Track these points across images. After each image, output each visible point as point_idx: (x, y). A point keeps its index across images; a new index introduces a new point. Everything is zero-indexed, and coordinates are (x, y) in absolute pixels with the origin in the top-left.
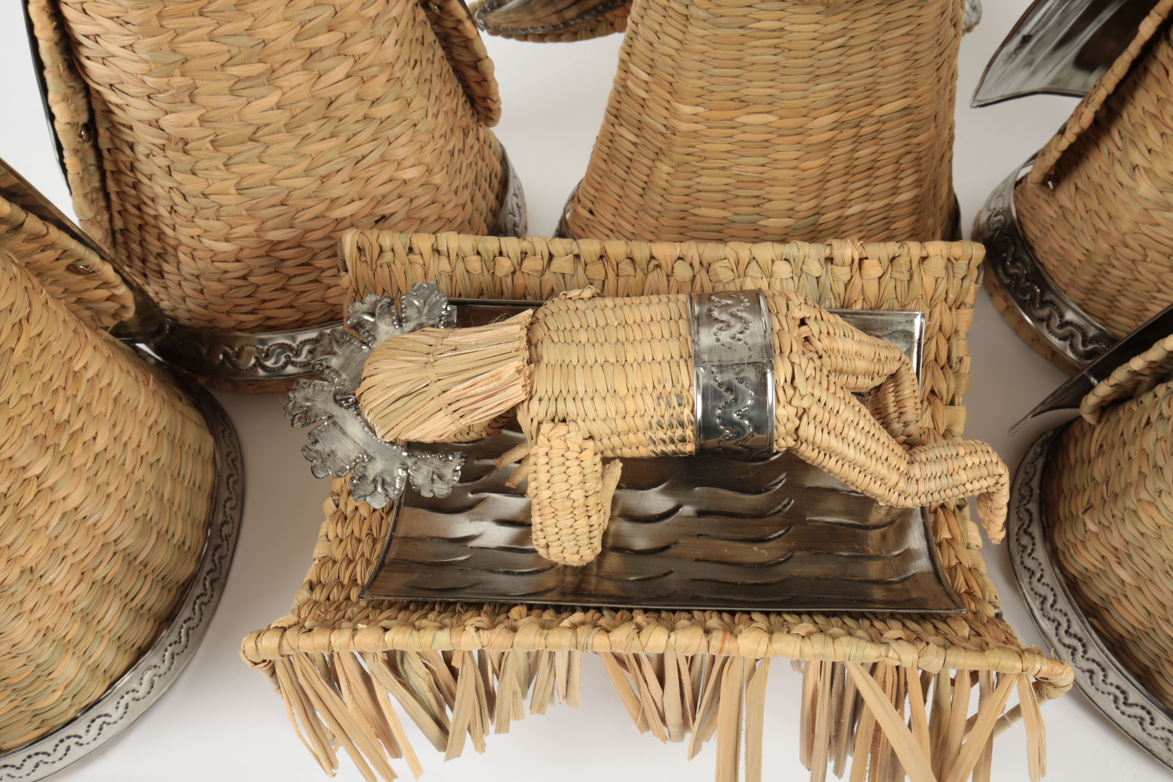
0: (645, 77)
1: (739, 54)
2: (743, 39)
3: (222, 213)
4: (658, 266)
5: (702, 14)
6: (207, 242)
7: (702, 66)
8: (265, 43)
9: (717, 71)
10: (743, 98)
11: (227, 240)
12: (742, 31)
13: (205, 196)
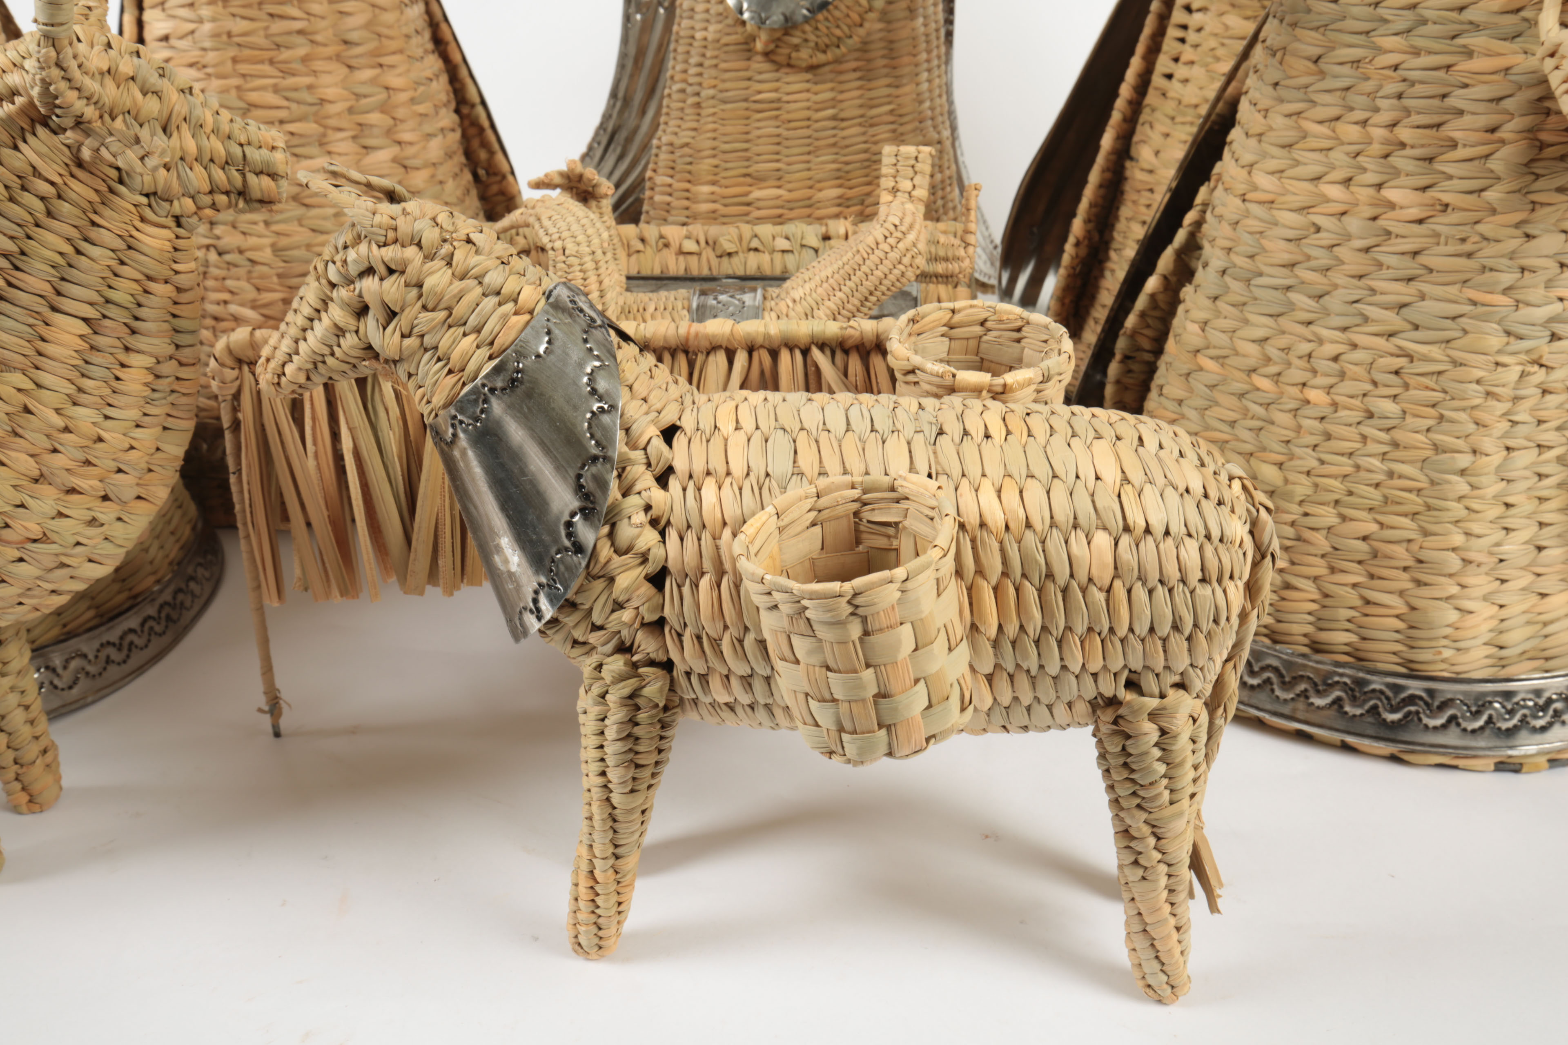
0: (669, 180)
1: (746, 129)
2: (748, 113)
3: (254, 275)
4: (667, 245)
5: (711, 92)
6: (233, 308)
7: (715, 143)
8: (322, 101)
9: (727, 147)
10: (755, 174)
11: (253, 308)
12: (745, 105)
13: (241, 252)
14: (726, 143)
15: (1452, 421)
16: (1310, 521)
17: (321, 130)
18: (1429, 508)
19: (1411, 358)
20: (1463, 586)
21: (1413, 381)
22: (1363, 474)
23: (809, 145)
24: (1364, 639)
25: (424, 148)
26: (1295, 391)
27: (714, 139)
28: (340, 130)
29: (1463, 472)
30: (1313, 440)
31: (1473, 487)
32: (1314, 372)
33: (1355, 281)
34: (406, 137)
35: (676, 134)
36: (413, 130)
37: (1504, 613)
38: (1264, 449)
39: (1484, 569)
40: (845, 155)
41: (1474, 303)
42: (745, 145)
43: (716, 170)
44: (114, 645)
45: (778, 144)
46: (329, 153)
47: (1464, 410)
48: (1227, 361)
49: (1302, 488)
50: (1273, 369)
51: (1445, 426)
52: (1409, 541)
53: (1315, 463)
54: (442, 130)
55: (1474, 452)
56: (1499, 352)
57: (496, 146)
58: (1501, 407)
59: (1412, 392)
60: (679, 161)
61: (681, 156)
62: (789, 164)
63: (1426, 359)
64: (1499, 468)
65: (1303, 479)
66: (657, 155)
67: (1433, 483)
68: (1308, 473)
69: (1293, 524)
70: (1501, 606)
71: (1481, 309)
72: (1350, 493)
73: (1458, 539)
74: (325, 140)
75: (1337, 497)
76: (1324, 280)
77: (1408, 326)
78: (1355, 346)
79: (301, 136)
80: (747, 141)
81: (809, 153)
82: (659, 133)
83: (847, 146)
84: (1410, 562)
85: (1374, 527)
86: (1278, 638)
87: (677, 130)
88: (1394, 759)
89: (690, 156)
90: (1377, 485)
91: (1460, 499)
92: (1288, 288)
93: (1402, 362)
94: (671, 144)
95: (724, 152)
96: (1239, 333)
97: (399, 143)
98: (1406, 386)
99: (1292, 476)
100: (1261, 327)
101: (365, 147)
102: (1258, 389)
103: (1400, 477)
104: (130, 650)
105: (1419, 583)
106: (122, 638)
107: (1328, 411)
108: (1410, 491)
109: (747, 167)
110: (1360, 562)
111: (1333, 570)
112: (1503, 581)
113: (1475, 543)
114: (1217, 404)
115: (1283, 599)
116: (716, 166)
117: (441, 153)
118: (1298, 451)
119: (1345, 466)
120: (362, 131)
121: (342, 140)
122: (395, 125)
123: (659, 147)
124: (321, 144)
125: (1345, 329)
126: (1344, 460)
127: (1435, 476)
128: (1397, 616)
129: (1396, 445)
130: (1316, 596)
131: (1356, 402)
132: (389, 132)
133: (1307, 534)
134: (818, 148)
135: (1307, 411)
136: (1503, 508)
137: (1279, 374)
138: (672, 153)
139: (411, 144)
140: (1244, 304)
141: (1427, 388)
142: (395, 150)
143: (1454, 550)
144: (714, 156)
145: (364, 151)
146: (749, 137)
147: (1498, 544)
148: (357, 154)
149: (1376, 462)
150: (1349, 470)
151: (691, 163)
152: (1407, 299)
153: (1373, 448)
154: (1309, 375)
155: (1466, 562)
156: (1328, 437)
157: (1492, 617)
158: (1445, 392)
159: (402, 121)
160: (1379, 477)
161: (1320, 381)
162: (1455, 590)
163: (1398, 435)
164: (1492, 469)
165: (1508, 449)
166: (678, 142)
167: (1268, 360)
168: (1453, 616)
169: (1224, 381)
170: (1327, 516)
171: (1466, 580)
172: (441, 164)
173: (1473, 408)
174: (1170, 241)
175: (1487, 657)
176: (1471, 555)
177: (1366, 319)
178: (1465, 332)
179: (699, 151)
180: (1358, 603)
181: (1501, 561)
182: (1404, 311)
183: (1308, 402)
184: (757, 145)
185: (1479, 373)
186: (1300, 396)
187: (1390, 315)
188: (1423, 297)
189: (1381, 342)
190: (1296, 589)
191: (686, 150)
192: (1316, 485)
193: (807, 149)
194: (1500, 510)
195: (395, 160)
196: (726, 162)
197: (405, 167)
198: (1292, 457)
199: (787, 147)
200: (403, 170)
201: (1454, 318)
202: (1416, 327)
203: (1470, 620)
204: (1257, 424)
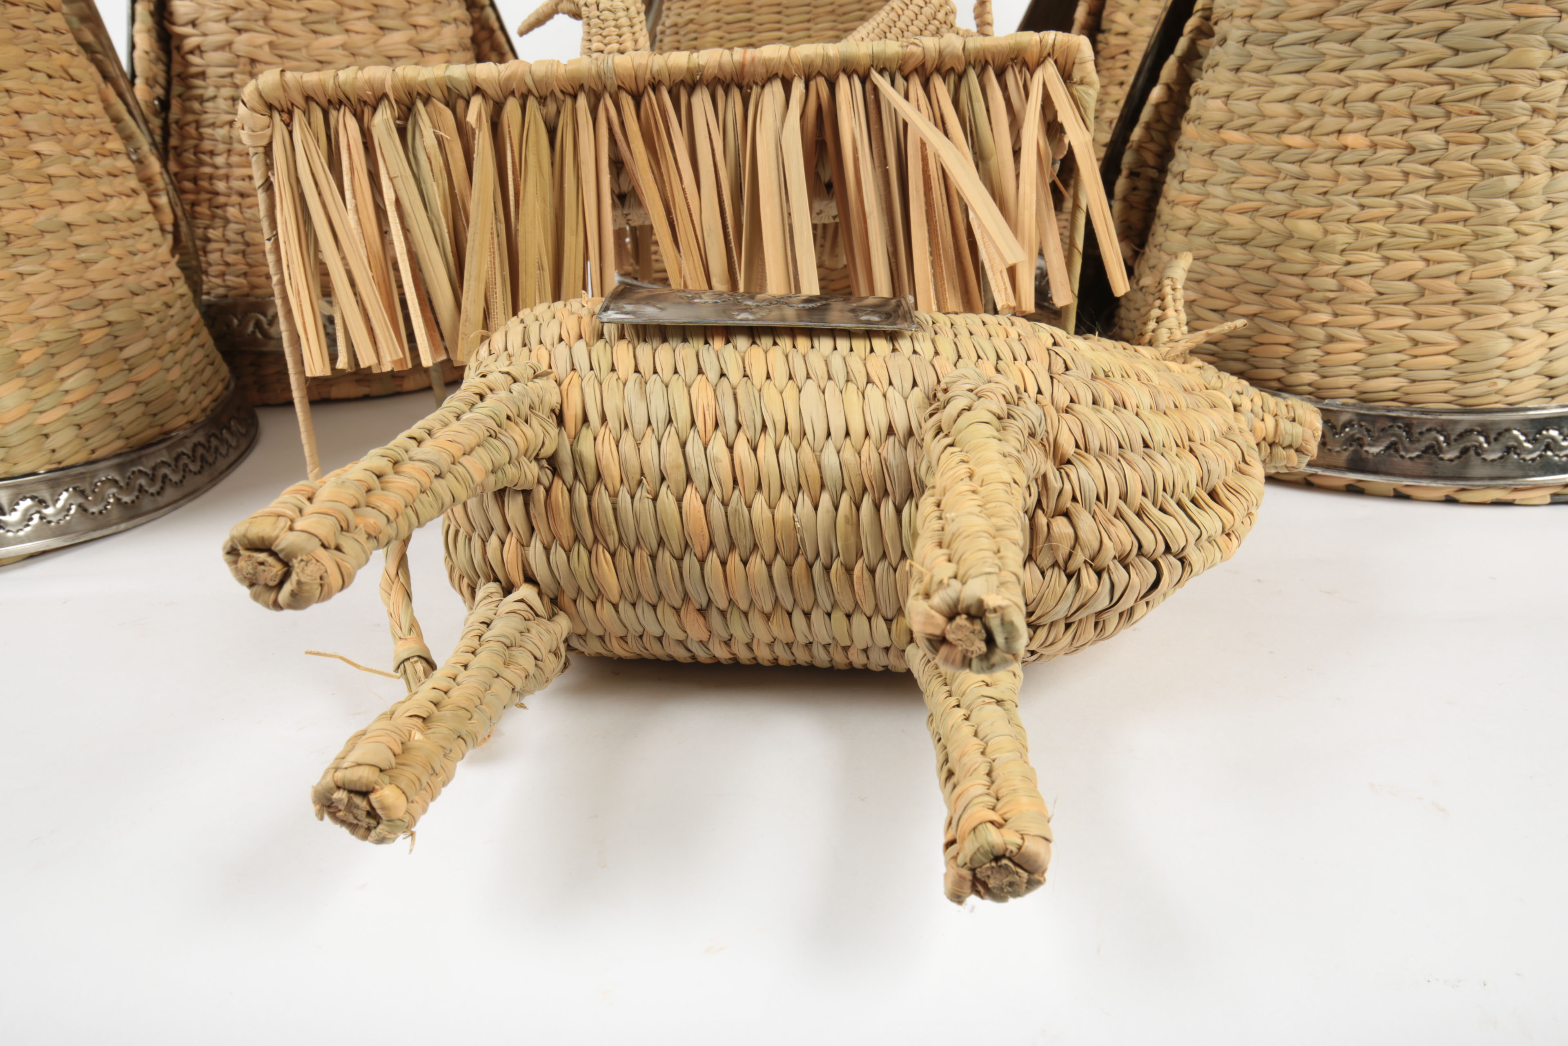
14: (729, 14)
15: (1499, 143)
16: (1353, 269)
17: (339, 7)
18: (1477, 236)
19: (1452, 84)
20: (1514, 313)
21: (1455, 108)
22: (1406, 211)
23: (808, 13)
24: (1414, 381)
25: (438, 33)
26: (1332, 140)
27: (718, 11)
28: (357, 9)
29: (1511, 194)
30: (1352, 186)
31: (1523, 209)
32: (1350, 116)
33: (1390, 16)
34: (421, 20)
35: (679, 15)
36: (428, 15)
37: (1554, 341)
38: (1299, 206)
39: (1535, 294)
40: (842, 23)
41: (1517, 17)
42: (748, 16)
43: (721, 41)
44: (146, 474)
45: (779, 13)
46: (347, 31)
47: (1510, 129)
48: (1254, 129)
49: (1343, 236)
50: (1305, 123)
51: (1491, 149)
52: (1458, 273)
53: (1356, 209)
54: (455, 20)
55: (1522, 172)
56: (1544, 66)
57: (506, 47)
58: (1546, 124)
59: (1455, 120)
60: (683, 39)
61: (684, 35)
62: (790, 33)
63: (1469, 82)
64: (1546, 189)
65: (1344, 227)
66: (661, 41)
67: (1480, 209)
68: (1348, 221)
69: (1334, 275)
70: (1551, 334)
71: (1524, 22)
72: (1394, 234)
73: (1508, 264)
74: (342, 18)
75: (1379, 240)
76: (1357, 22)
77: (1449, 52)
78: (1392, 82)
79: (317, 12)
80: (749, 11)
81: (809, 21)
82: (663, 18)
83: (844, 14)
84: (1460, 296)
85: (1420, 265)
86: (1324, 394)
87: (680, 11)
88: (1450, 500)
89: (695, 32)
90: (1421, 222)
91: (1510, 222)
92: (1317, 40)
93: (1443, 89)
94: (675, 25)
95: (728, 23)
96: (1264, 98)
97: (415, 26)
98: (1448, 115)
99: (1331, 227)
100: (1289, 84)
101: (382, 28)
102: (1290, 147)
103: (1447, 208)
104: (163, 482)
105: (1468, 315)
106: (154, 469)
107: (1366, 153)
108: (1456, 222)
109: (751, 37)
110: (1406, 304)
111: (1377, 315)
112: (1551, 308)
113: (1525, 266)
114: (1244, 173)
115: (1328, 353)
116: (721, 38)
117: (455, 41)
118: (1336, 199)
119: (1388, 207)
120: (378, 12)
121: (359, 19)
122: (410, 9)
123: (663, 33)
124: (338, 23)
125: (1381, 67)
126: (1386, 200)
127: (1482, 201)
128: (1447, 353)
129: (1440, 177)
130: (1362, 345)
131: (1397, 139)
132: (403, 15)
133: (1351, 282)
134: (818, 16)
135: (1347, 156)
136: (1549, 232)
137: (1312, 128)
138: (677, 33)
139: (426, 27)
140: (1269, 68)
141: (1471, 113)
142: (411, 33)
143: (1505, 276)
144: (718, 28)
145: (381, 32)
146: (752, 7)
147: (1546, 269)
148: (375, 34)
149: (1419, 198)
150: (1391, 210)
151: (696, 39)
152: (1447, 24)
153: (1415, 183)
154: (1345, 120)
155: (1518, 287)
156: (1368, 179)
157: (1542, 345)
158: (1490, 114)
159: (416, 5)
160: (1423, 213)
161: (1357, 123)
162: (1507, 317)
163: (1441, 166)
164: (1539, 189)
165: (1553, 169)
166: (681, 21)
167: (1300, 116)
168: (1505, 345)
169: (1251, 150)
170: (1371, 261)
171: (1517, 307)
172: (455, 52)
173: (1521, 126)
174: (1171, 50)
175: (1539, 387)
176: (1522, 280)
177: (1403, 51)
178: (1509, 48)
179: (703, 25)
180: (1407, 345)
181: (1549, 287)
182: (1443, 37)
183: (1346, 148)
184: (759, 15)
185: (1524, 89)
186: (1338, 143)
187: (1429, 44)
188: (1462, 18)
189: (1420, 73)
190: (1342, 340)
191: (691, 27)
192: (1358, 232)
193: (807, 17)
194: (1545, 234)
195: (410, 42)
196: (730, 33)
197: (421, 51)
198: (1330, 206)
199: (787, 16)
200: (419, 54)
201: (1496, 37)
202: (1457, 51)
203: (1523, 347)
204: (1291, 182)
